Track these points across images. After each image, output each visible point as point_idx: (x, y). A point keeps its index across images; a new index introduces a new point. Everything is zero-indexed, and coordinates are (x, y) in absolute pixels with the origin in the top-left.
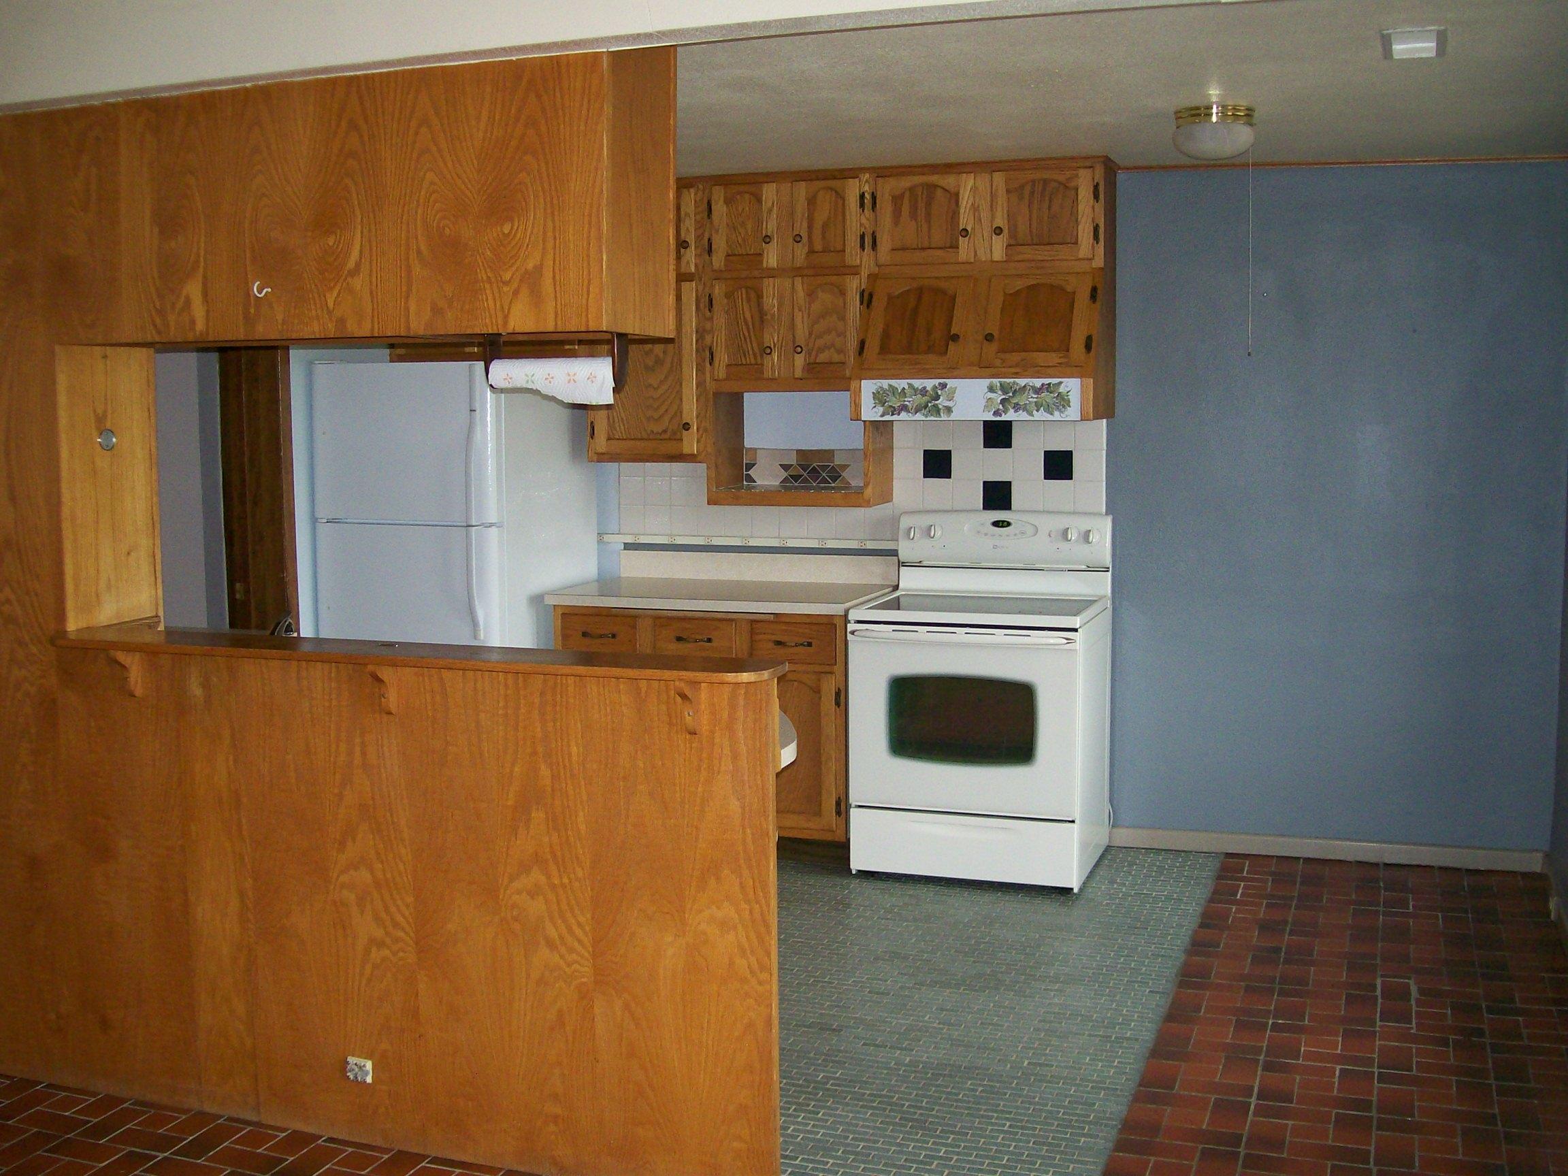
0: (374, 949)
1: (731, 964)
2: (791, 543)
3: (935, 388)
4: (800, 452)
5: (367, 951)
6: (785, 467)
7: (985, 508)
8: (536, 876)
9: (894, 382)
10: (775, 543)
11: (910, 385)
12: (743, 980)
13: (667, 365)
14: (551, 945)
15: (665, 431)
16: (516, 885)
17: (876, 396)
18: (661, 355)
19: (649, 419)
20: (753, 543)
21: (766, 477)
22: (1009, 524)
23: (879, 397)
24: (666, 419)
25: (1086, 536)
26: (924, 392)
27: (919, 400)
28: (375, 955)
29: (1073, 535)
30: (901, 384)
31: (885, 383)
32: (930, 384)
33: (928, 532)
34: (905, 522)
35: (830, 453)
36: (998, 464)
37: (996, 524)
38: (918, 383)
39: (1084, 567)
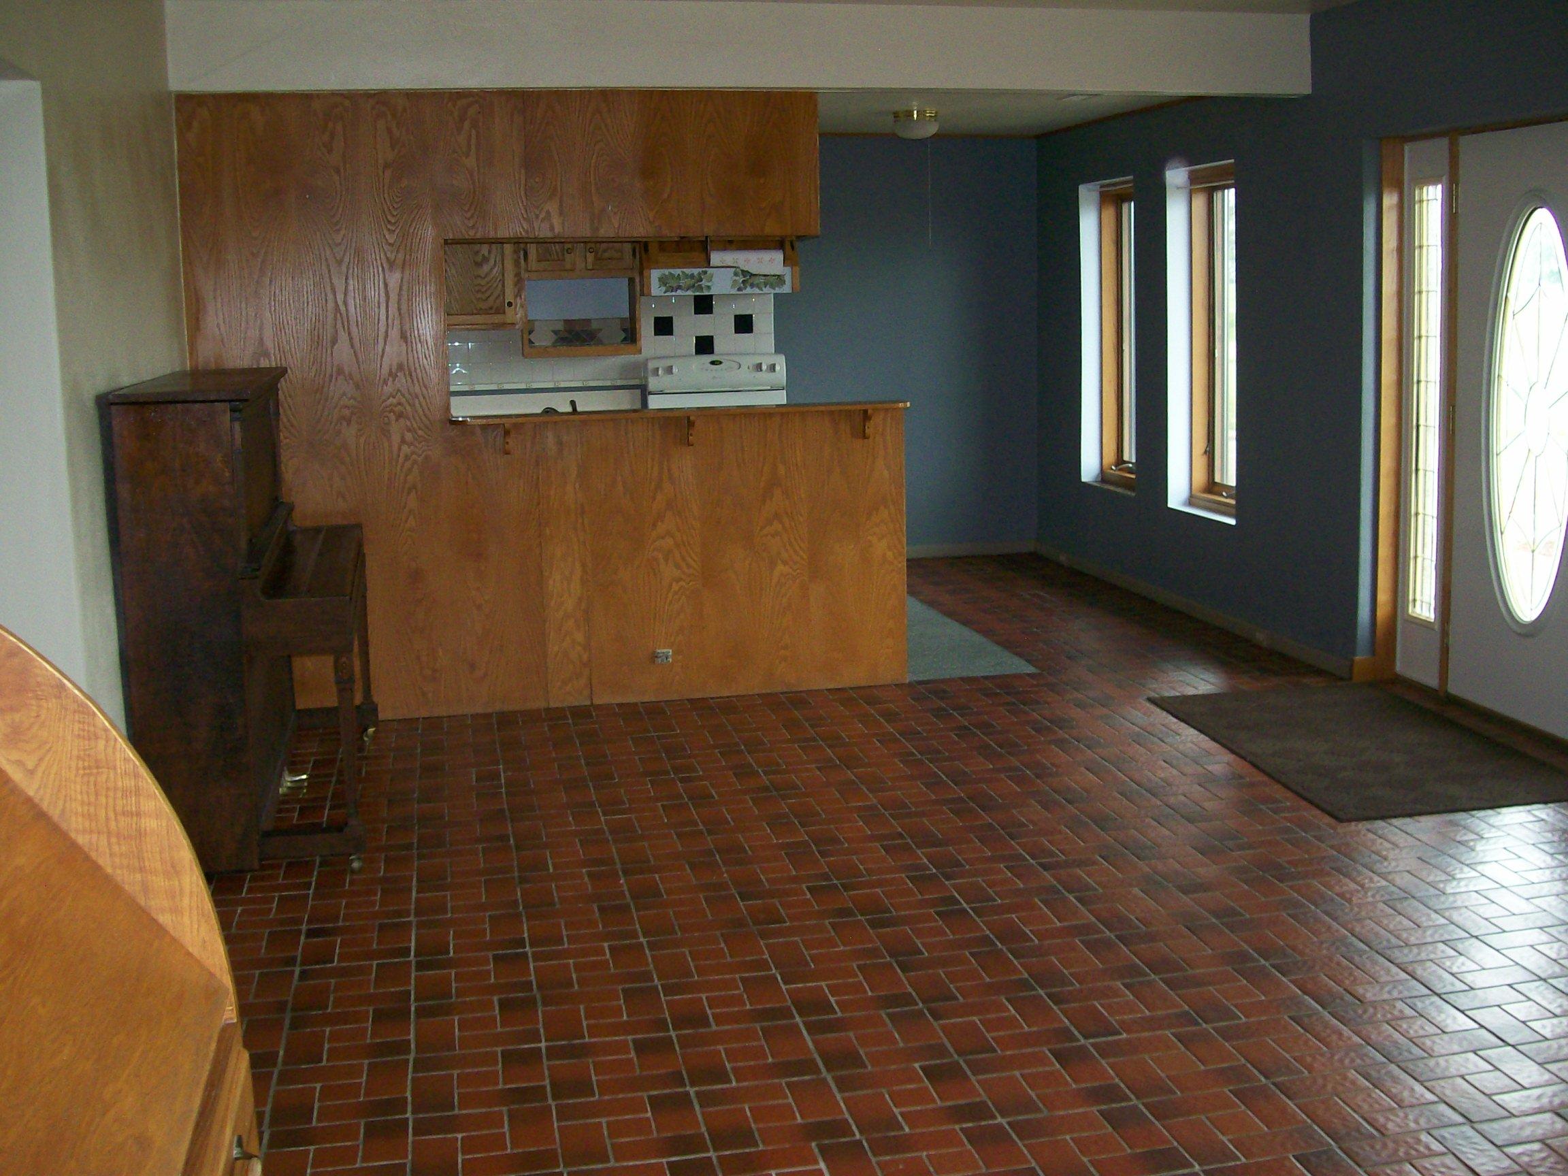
0: (674, 584)
1: (884, 555)
2: (563, 385)
3: (699, 274)
4: (566, 321)
5: (670, 586)
6: (555, 332)
7: (696, 354)
8: (777, 526)
9: (672, 271)
10: (551, 385)
11: (683, 272)
12: (892, 563)
13: (492, 261)
14: (785, 563)
15: (491, 308)
16: (765, 531)
17: (660, 279)
18: (486, 254)
19: (478, 299)
20: (535, 386)
21: (543, 338)
22: (721, 363)
23: (663, 281)
24: (492, 299)
25: (772, 368)
26: (692, 276)
27: (689, 282)
28: (675, 587)
29: (764, 367)
30: (677, 272)
31: (666, 272)
32: (696, 271)
33: (669, 370)
34: (651, 365)
35: (588, 321)
36: (704, 325)
37: (713, 363)
38: (688, 271)
39: (769, 388)
